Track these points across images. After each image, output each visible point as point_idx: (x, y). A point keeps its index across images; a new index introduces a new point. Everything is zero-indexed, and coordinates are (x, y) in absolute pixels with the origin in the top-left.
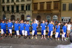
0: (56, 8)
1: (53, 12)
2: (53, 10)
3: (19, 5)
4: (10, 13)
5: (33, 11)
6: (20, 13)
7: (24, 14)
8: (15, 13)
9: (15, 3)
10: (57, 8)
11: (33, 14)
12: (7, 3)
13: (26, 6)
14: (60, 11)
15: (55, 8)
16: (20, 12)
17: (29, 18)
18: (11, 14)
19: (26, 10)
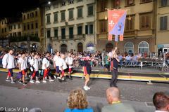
0: (145, 26)
1: (139, 35)
2: (137, 30)
3: (73, 25)
4: (59, 41)
5: (98, 35)
6: (75, 40)
7: (82, 41)
8: (67, 41)
9: (66, 23)
10: (147, 26)
11: (98, 40)
12: (54, 23)
13: (87, 26)
14: (154, 31)
15: (143, 26)
16: (75, 37)
17: (91, 49)
18: (61, 42)
19: (87, 33)
